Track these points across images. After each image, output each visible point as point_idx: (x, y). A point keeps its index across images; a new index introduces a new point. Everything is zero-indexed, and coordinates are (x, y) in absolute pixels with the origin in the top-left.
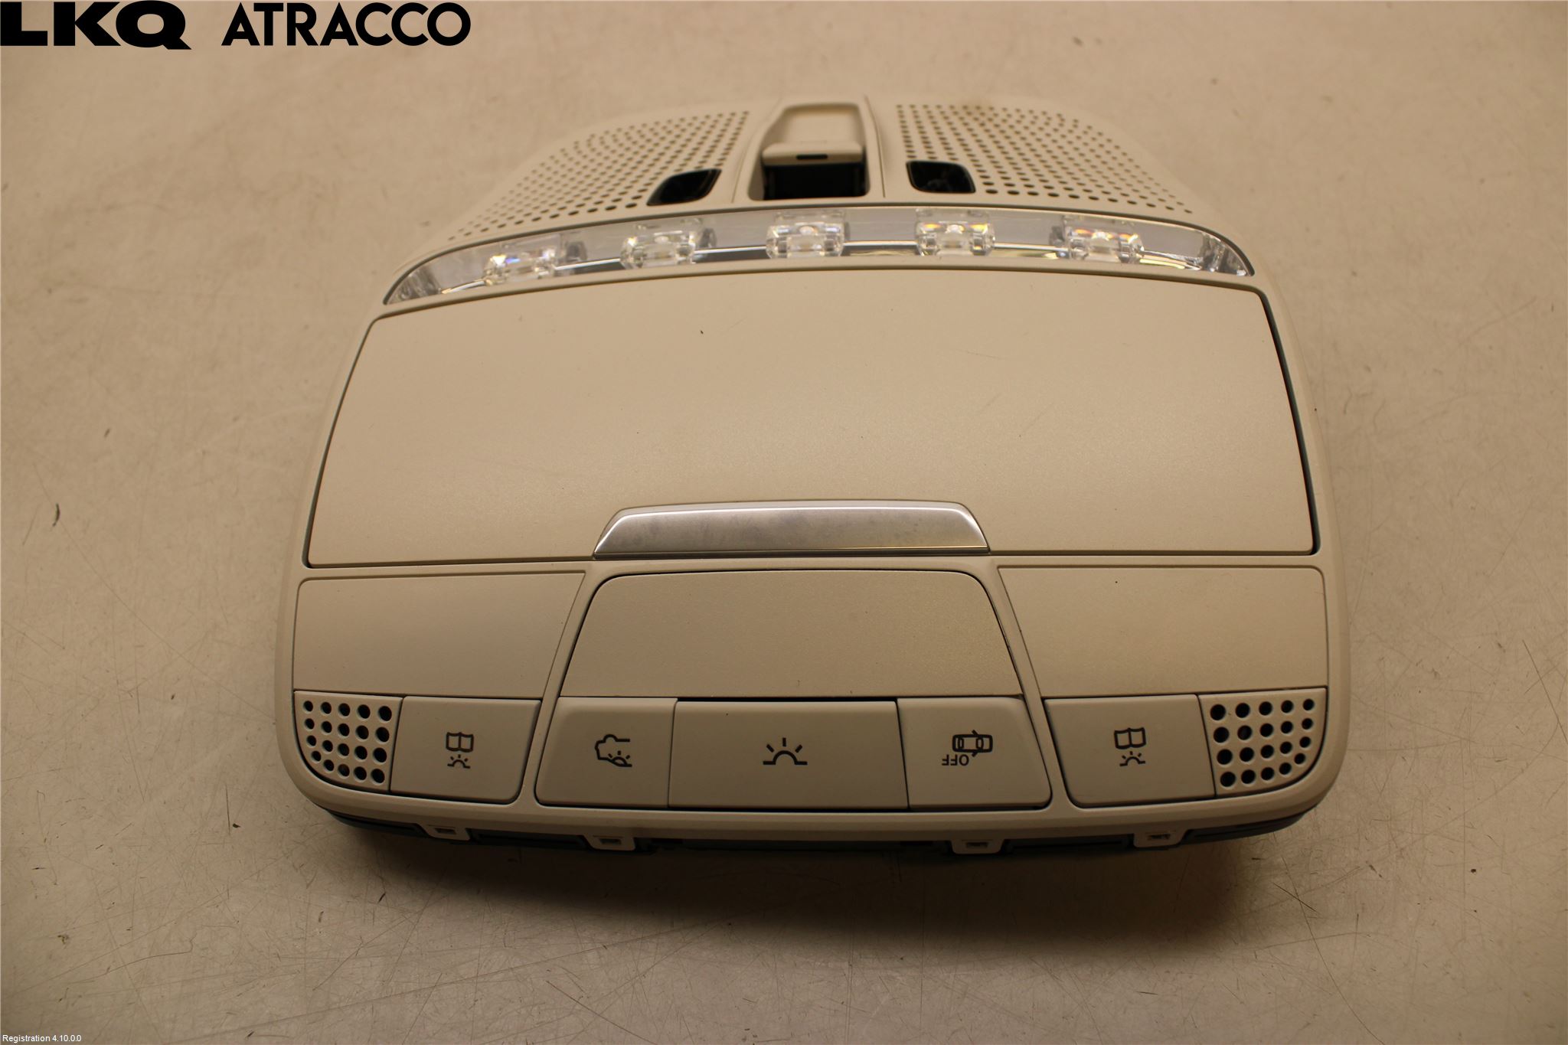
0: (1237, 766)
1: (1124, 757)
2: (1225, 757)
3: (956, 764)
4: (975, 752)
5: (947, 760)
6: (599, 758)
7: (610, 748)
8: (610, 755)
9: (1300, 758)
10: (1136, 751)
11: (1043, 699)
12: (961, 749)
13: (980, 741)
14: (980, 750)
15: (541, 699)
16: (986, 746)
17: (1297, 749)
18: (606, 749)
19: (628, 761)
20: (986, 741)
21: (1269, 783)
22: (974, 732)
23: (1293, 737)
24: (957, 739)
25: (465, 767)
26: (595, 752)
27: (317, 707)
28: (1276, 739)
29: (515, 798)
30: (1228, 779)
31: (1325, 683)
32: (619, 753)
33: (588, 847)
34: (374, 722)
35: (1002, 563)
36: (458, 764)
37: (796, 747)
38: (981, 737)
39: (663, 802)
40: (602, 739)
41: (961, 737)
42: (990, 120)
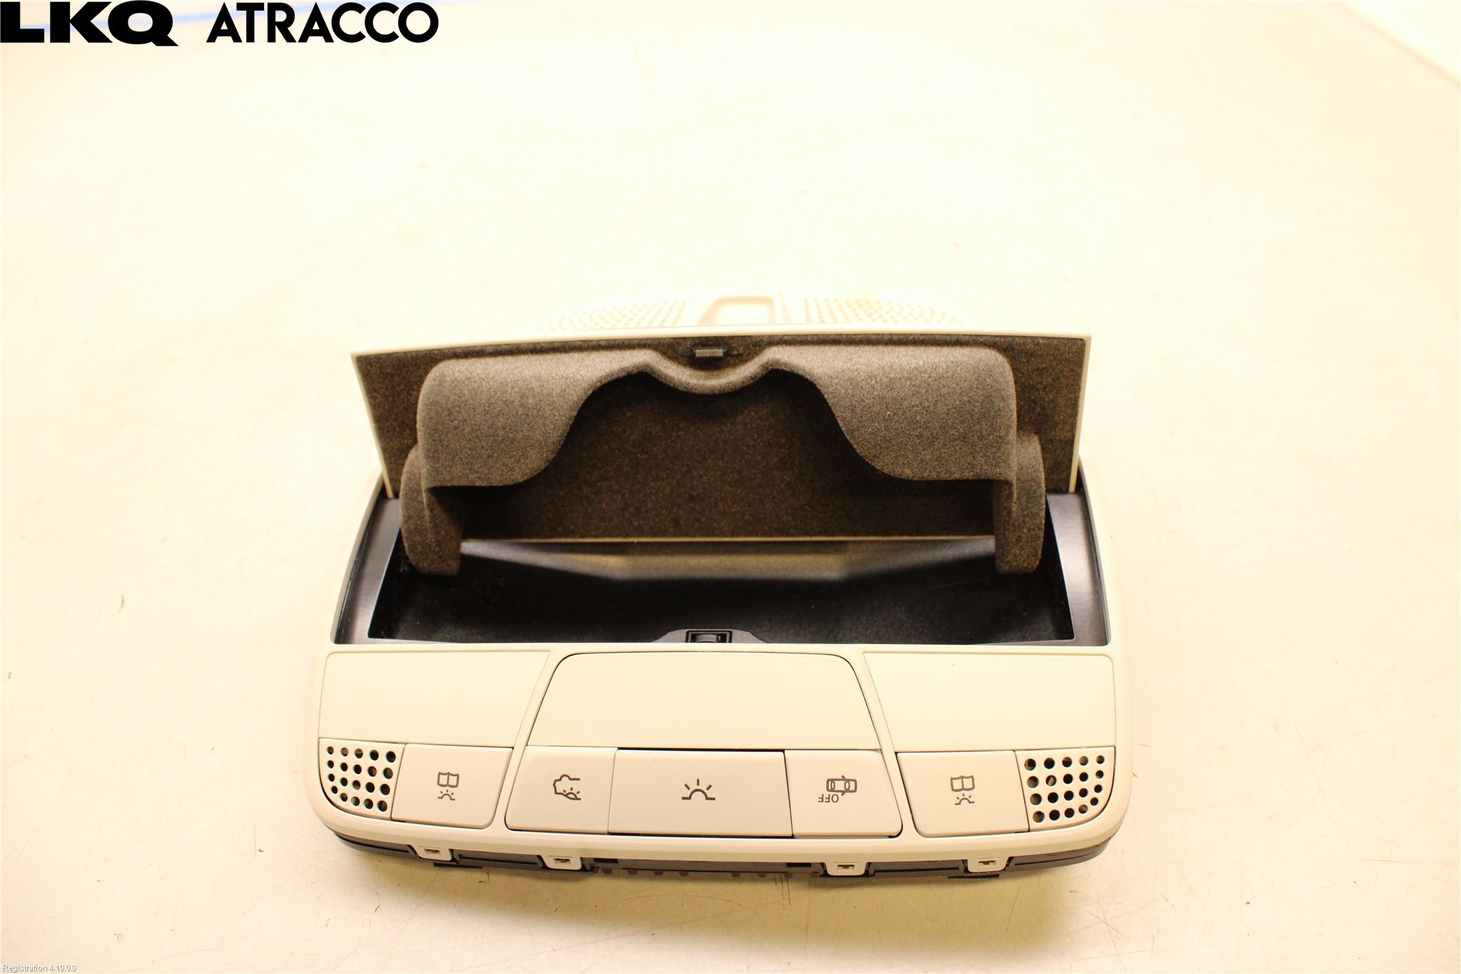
0: (1046, 807)
1: (958, 798)
2: (1037, 799)
3: (829, 801)
4: (843, 793)
5: (822, 798)
6: (556, 793)
7: (564, 785)
8: (564, 791)
9: (1094, 801)
10: (967, 794)
11: (896, 753)
12: (832, 790)
13: (847, 784)
14: (848, 791)
15: (513, 748)
16: (852, 788)
17: (1092, 794)
18: (561, 786)
19: (578, 796)
20: (852, 784)
21: (1071, 820)
22: (843, 776)
23: (1089, 785)
24: (830, 782)
25: (451, 799)
26: (553, 788)
27: (337, 751)
28: (1076, 786)
29: (490, 824)
30: (1039, 816)
31: (1113, 744)
32: (572, 789)
33: (545, 867)
34: (382, 763)
35: (865, 650)
36: (446, 797)
37: (707, 787)
38: (848, 781)
39: (604, 829)
40: (559, 778)
41: (833, 780)
42: (876, 311)
